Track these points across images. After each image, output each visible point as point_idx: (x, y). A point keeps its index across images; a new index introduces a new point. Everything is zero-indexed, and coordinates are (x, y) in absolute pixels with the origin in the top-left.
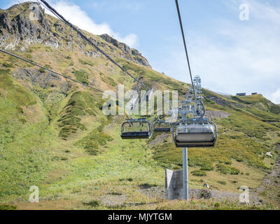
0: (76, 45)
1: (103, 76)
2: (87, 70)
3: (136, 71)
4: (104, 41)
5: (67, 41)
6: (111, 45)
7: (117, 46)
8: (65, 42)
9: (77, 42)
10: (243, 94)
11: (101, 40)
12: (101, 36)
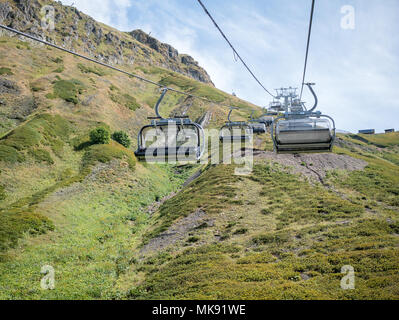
0: (80, 42)
1: (115, 92)
2: (86, 81)
3: (182, 87)
4: (135, 41)
5: (64, 35)
6: (147, 47)
7: (156, 49)
8: (60, 37)
9: (83, 38)
10: (371, 132)
11: (130, 39)
12: (131, 34)
